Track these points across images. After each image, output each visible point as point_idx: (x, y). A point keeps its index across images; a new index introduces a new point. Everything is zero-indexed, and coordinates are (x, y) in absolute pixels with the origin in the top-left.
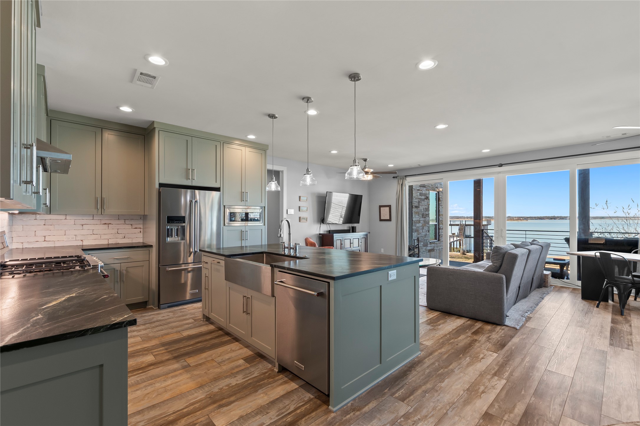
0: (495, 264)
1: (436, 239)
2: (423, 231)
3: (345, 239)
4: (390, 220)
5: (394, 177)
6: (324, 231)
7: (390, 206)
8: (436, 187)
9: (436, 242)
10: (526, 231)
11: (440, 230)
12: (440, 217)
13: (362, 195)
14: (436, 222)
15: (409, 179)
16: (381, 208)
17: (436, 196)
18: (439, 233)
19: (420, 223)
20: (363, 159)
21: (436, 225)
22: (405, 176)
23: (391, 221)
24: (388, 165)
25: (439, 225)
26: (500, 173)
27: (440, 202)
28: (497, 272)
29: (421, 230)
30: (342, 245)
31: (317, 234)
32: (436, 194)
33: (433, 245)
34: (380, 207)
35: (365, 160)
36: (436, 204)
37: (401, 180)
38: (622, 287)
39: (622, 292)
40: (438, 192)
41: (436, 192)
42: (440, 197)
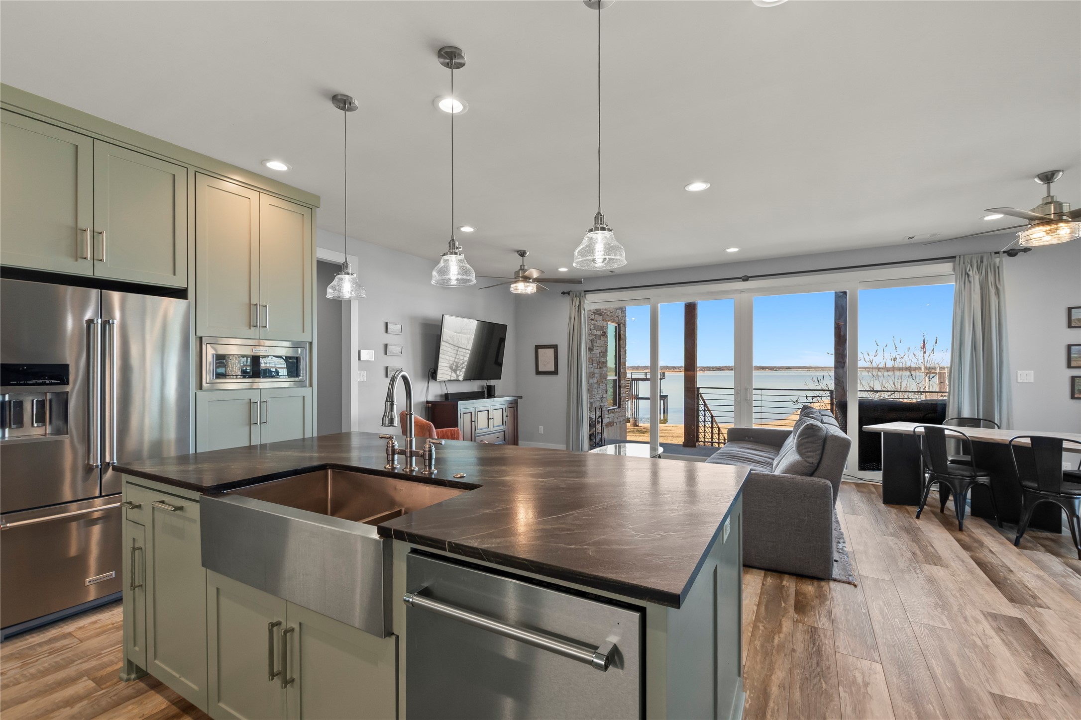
0: (810, 460)
1: (615, 404)
2: (598, 391)
3: (478, 412)
4: (555, 372)
5: (563, 293)
6: (436, 396)
7: (555, 347)
8: (616, 316)
9: (616, 411)
11: (622, 389)
12: (621, 368)
13: (507, 325)
14: (616, 376)
15: (590, 297)
16: (539, 350)
17: (616, 332)
18: (619, 395)
19: (594, 377)
20: (518, 251)
21: (615, 381)
22: (585, 291)
23: (558, 374)
24: (557, 269)
25: (620, 381)
26: (743, 291)
27: (621, 342)
28: (811, 475)
29: (595, 390)
31: (423, 403)
32: (616, 327)
33: (612, 415)
34: (538, 347)
35: (522, 254)
36: (616, 345)
37: (578, 299)
39: (958, 491)
40: (619, 325)
41: (616, 325)
42: (622, 332)
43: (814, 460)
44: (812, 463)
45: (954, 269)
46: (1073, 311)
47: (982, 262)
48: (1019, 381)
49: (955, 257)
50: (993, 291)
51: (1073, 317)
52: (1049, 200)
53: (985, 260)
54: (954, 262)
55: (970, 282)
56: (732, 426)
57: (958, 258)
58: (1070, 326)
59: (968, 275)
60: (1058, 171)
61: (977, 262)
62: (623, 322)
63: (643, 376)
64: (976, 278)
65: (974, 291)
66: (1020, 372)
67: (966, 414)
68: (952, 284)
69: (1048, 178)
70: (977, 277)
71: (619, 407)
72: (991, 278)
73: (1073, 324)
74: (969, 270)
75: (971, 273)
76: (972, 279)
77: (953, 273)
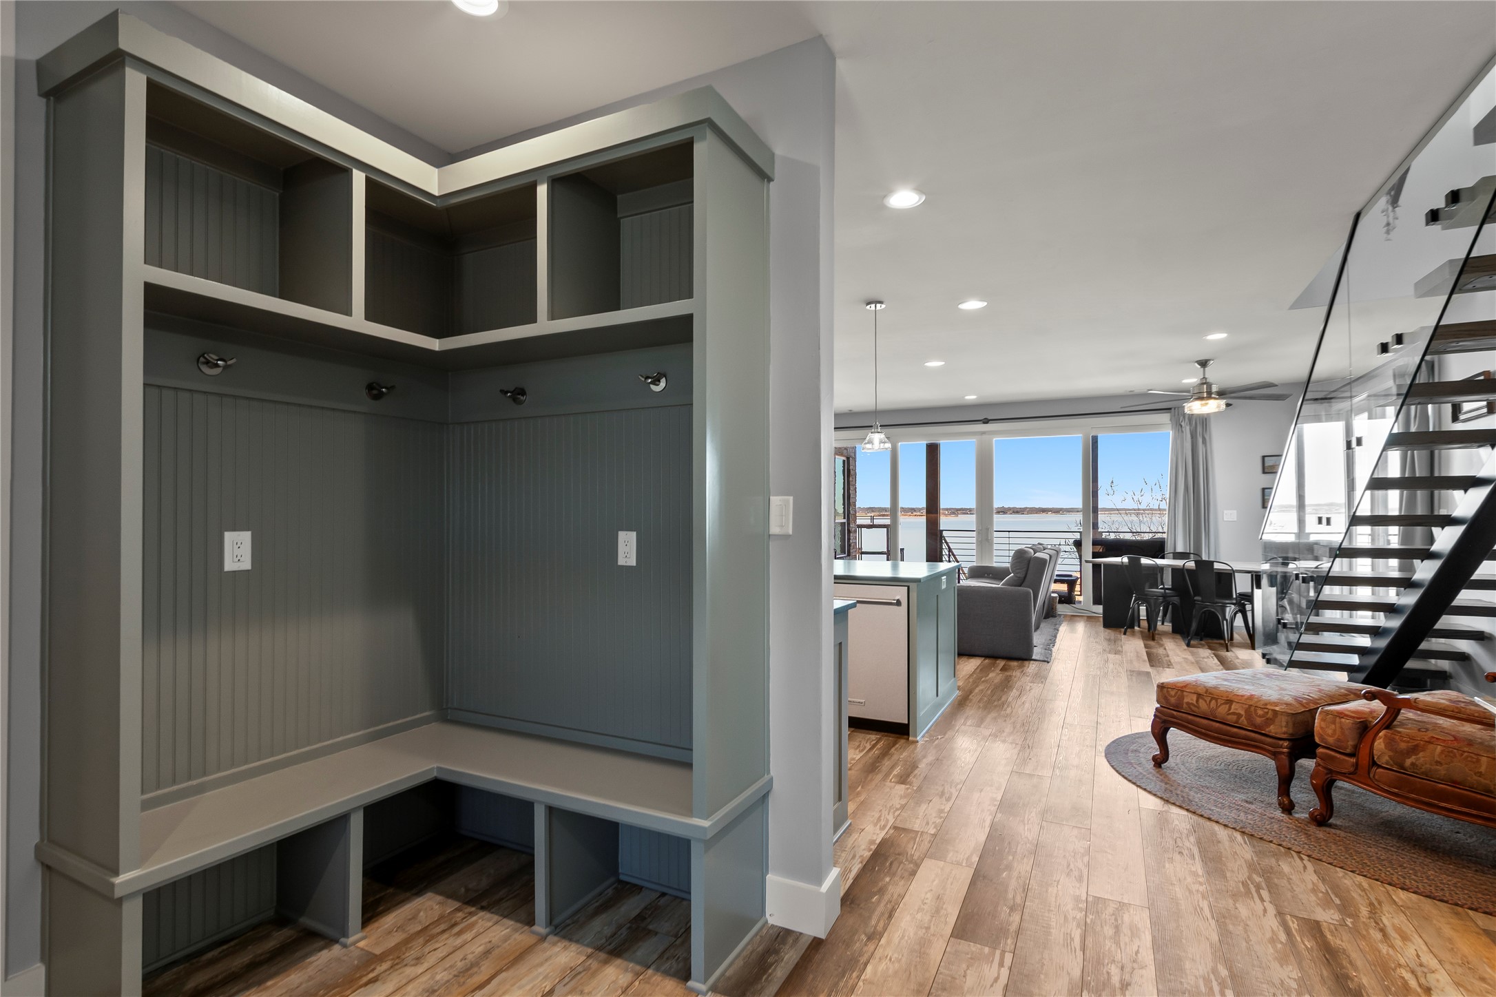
0: (1018, 575)
11: (851, 535)
12: (850, 508)
14: (844, 518)
17: (844, 467)
18: (849, 539)
21: (843, 524)
25: (849, 524)
26: (983, 434)
27: (851, 479)
28: (1020, 586)
32: (844, 461)
36: (844, 483)
38: (1152, 601)
39: (1153, 609)
40: (848, 458)
41: (845, 458)
42: (851, 467)
43: (1021, 575)
44: (1019, 577)
45: (1171, 420)
46: (1266, 458)
48: (1225, 519)
49: (1170, 409)
50: (1200, 440)
51: (1266, 465)
52: (1205, 382)
54: (1170, 412)
55: (1182, 432)
56: (975, 564)
57: (1173, 409)
58: (1264, 472)
59: (1181, 426)
60: (1209, 360)
62: (853, 455)
63: (868, 522)
66: (1225, 512)
67: (1180, 549)
68: (1170, 433)
69: (1204, 364)
70: (1188, 428)
71: (849, 555)
72: (1199, 429)
73: (1266, 471)
74: (1182, 421)
75: (1183, 424)
76: (1184, 429)
77: (1170, 422)
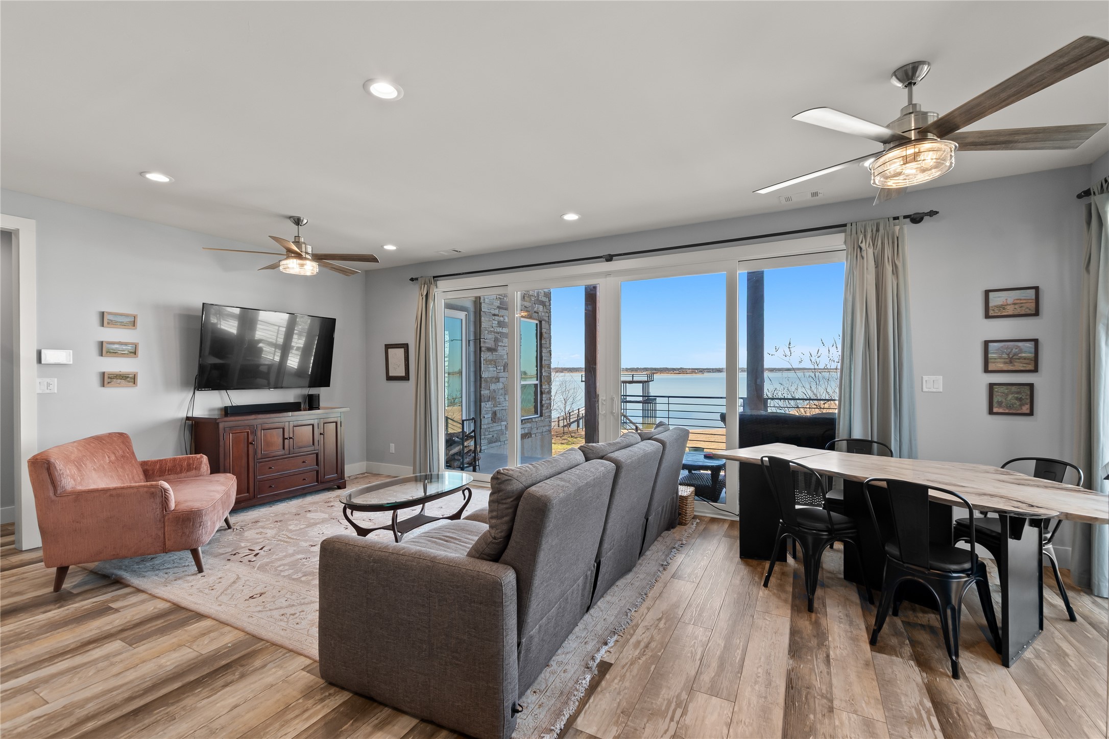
0: (496, 533)
1: (536, 413)
2: (505, 399)
3: (263, 429)
4: (406, 378)
5: (412, 280)
6: (211, 410)
7: (405, 347)
8: (535, 312)
9: (534, 420)
10: (669, 397)
12: (543, 371)
13: (335, 319)
14: (537, 380)
15: (443, 285)
16: (389, 350)
17: (537, 330)
18: (541, 400)
19: (498, 382)
20: (290, 217)
21: (536, 385)
22: (434, 277)
23: (409, 380)
24: (382, 246)
25: (541, 386)
26: (609, 273)
27: (543, 342)
29: (501, 397)
30: (286, 441)
31: (182, 419)
32: (537, 324)
33: (529, 425)
34: (388, 347)
35: (298, 221)
37: (426, 286)
40: (540, 322)
41: (537, 322)
42: (544, 330)
45: (845, 242)
46: (991, 295)
47: (878, 230)
48: (925, 389)
49: (845, 225)
50: (889, 268)
51: (992, 304)
52: (912, 109)
53: (881, 228)
54: (845, 231)
55: (863, 258)
57: (849, 226)
58: (987, 316)
59: (861, 249)
60: (922, 63)
61: (872, 231)
62: (546, 319)
63: (630, 379)
64: (869, 253)
65: (867, 269)
66: (925, 378)
67: (857, 434)
68: (842, 261)
69: (908, 75)
70: (871, 251)
71: (541, 416)
72: (888, 252)
73: (991, 313)
74: (862, 242)
75: (863, 245)
76: (864, 254)
77: (844, 247)
